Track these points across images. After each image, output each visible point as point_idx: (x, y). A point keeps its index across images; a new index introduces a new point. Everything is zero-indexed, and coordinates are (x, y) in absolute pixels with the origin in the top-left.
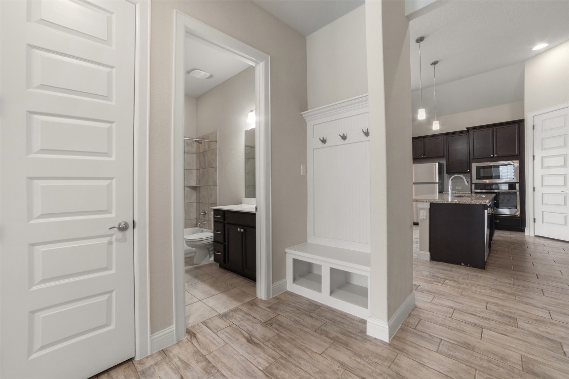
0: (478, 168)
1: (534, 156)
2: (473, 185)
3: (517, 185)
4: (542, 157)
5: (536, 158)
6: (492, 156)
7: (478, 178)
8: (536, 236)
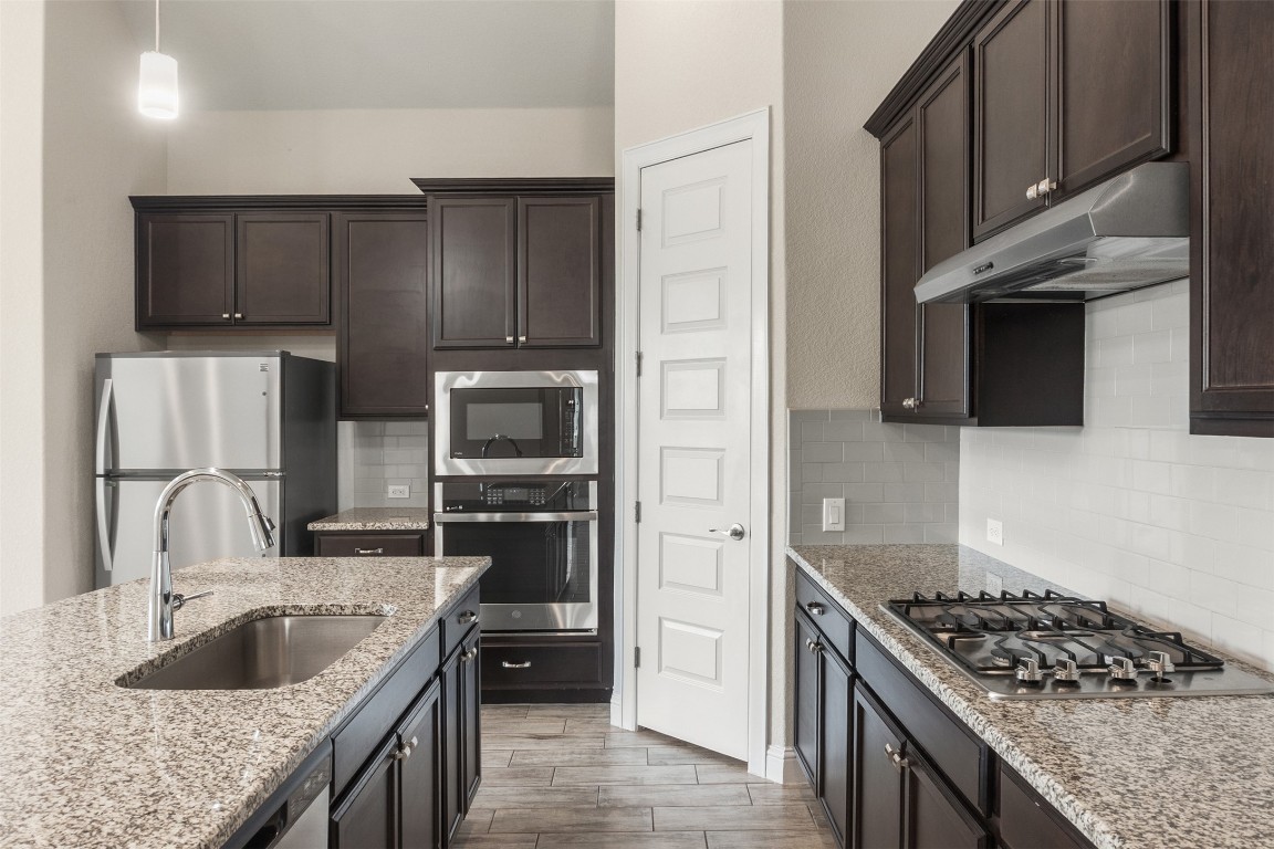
0: (460, 399)
1: (639, 357)
2: (438, 487)
3: (593, 486)
4: (662, 363)
5: (644, 362)
6: (510, 339)
7: (461, 446)
8: (642, 730)
